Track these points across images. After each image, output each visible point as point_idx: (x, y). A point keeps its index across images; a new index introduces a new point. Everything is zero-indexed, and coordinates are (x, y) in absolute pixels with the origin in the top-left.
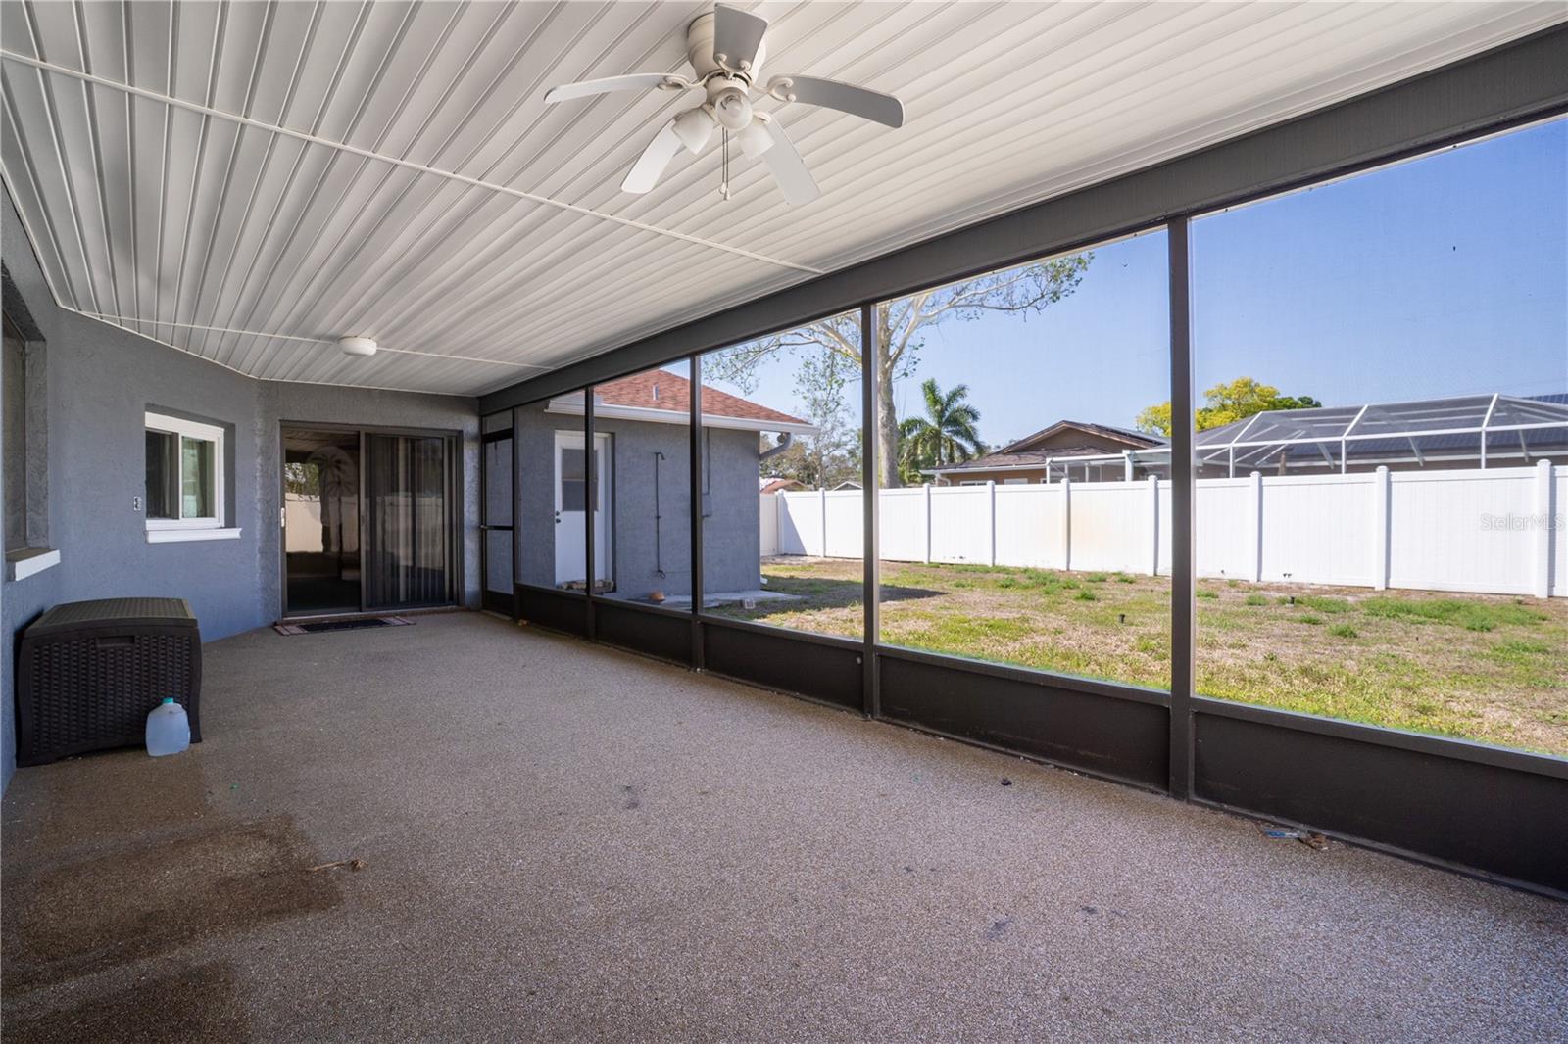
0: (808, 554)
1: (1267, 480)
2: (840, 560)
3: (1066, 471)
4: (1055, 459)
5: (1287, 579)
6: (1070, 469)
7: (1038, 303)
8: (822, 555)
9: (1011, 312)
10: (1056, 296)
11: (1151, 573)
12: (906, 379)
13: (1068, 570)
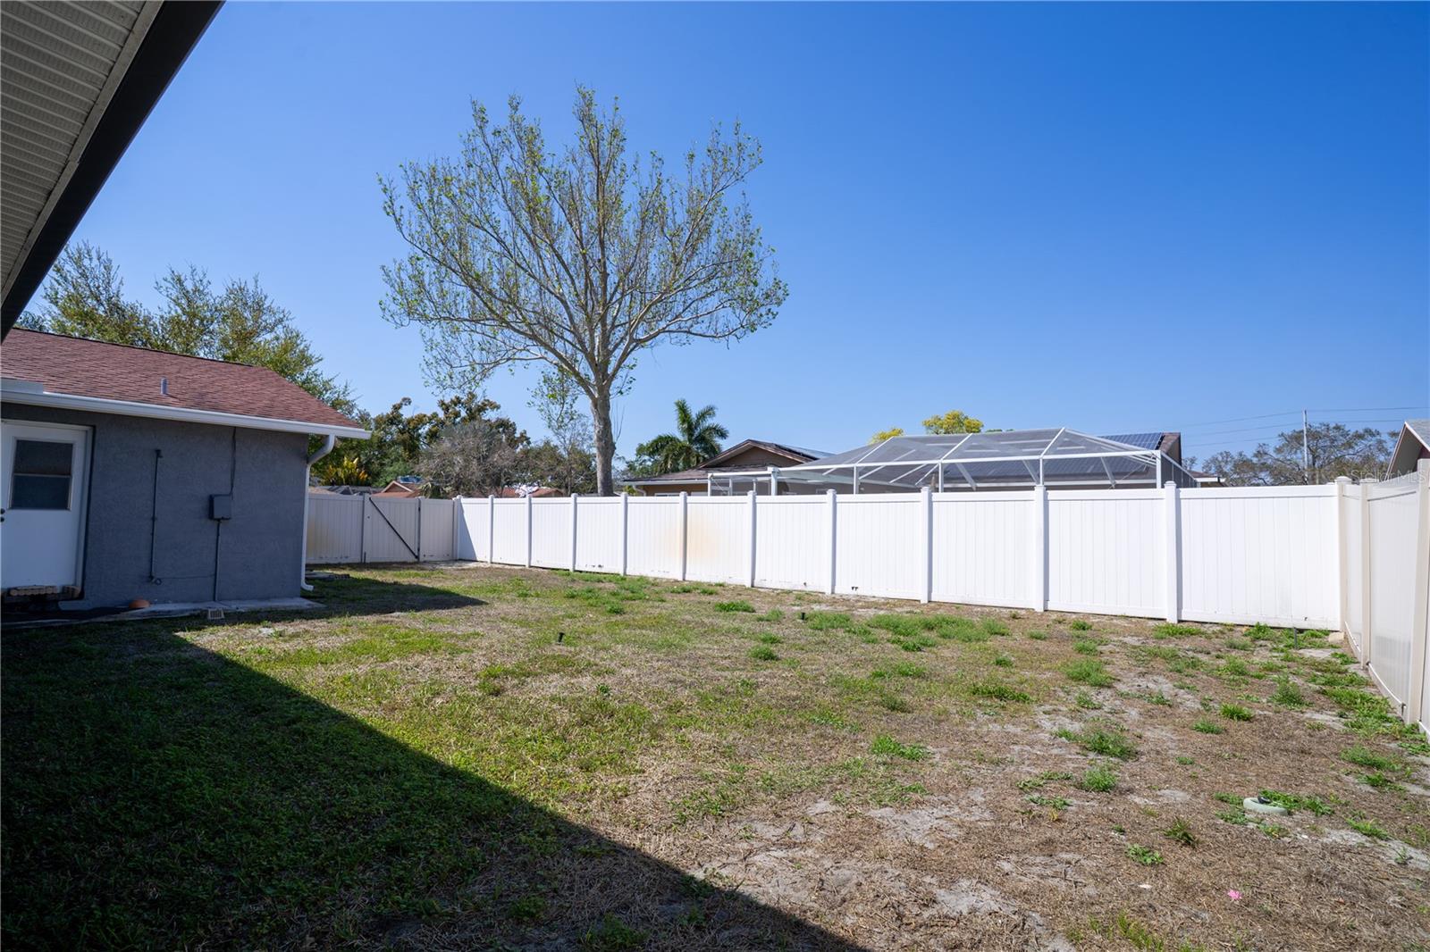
0: (478, 559)
1: (840, 497)
2: (509, 567)
3: (731, 485)
4: (716, 474)
5: (854, 592)
6: (734, 484)
7: (737, 333)
8: (489, 561)
9: (716, 340)
10: (753, 328)
11: (748, 585)
12: (621, 397)
13: (684, 580)
